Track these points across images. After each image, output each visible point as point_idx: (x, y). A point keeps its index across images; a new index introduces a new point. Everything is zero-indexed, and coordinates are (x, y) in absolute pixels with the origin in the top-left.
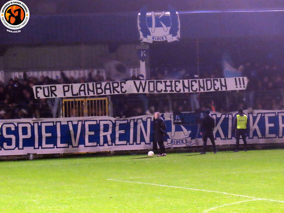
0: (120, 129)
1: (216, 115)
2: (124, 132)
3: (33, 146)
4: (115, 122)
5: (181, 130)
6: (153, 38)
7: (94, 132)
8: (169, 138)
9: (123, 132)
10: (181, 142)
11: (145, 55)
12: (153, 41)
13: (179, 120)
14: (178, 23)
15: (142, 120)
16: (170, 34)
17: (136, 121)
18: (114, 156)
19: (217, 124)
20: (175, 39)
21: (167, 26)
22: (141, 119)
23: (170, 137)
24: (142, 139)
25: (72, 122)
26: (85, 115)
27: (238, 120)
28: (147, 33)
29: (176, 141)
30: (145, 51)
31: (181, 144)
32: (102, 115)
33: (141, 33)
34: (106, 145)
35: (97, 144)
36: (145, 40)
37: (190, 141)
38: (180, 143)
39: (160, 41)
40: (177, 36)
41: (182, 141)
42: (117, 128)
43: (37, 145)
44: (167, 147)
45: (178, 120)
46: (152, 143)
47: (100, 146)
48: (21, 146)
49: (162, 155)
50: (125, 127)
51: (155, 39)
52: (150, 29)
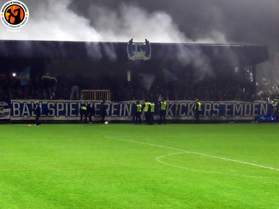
1: (169, 102)
2: (116, 110)
3: (64, 115)
4: (112, 104)
6: (135, 58)
14: (150, 49)
16: (145, 56)
17: (123, 104)
19: (169, 108)
20: (148, 58)
21: (144, 51)
22: (127, 103)
24: (127, 114)
25: (87, 102)
26: (94, 99)
28: (132, 55)
36: (131, 58)
39: (139, 59)
42: (113, 107)
43: (67, 115)
46: (132, 117)
48: (58, 115)
50: (118, 107)
51: (137, 58)
52: (134, 52)
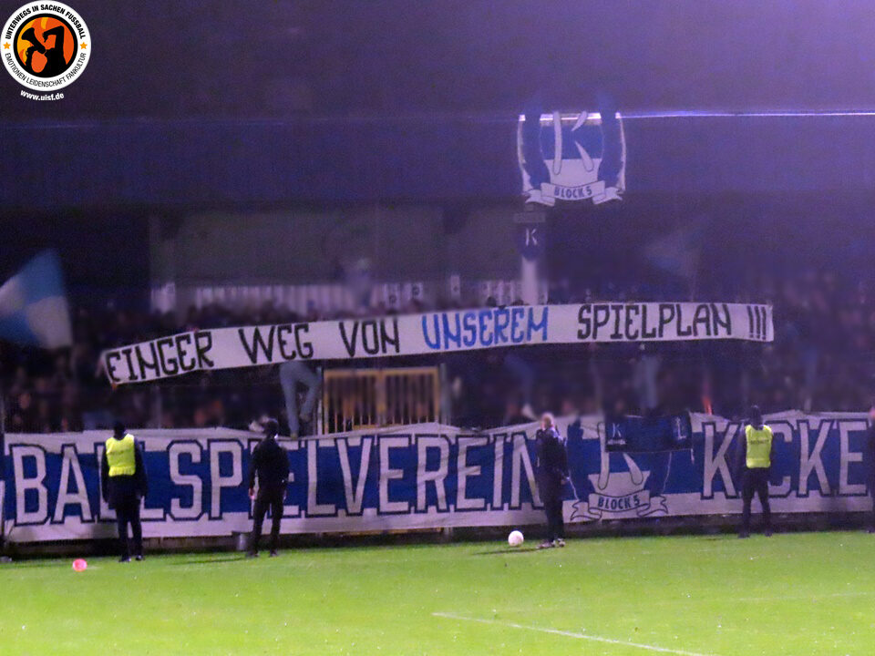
0: (468, 464)
1: (714, 424)
2: (478, 473)
3: (245, 511)
4: (457, 442)
5: (624, 468)
6: (557, 192)
7: (402, 471)
8: (594, 492)
9: (477, 470)
10: (623, 504)
11: (535, 242)
12: (557, 200)
13: (621, 438)
14: (621, 145)
15: (525, 437)
16: (599, 179)
17: (509, 440)
18: (452, 544)
19: (715, 451)
20: (613, 194)
21: (592, 156)
22: (523, 433)
23: (597, 490)
24: (526, 494)
25: (346, 439)
26: (379, 419)
27: (748, 440)
28: (541, 176)
29: (611, 500)
30: (534, 231)
31: (624, 508)
32: (423, 421)
33: (526, 177)
34: (432, 509)
35: (410, 506)
36: (535, 196)
37: (647, 502)
38: (621, 507)
39: (574, 199)
40: (618, 185)
41: (627, 504)
42: (462, 458)
44: (585, 520)
45: (617, 438)
47: (416, 512)
48: (215, 510)
49: (554, 542)
50: (481, 457)
51: (563, 196)
52: (548, 163)
